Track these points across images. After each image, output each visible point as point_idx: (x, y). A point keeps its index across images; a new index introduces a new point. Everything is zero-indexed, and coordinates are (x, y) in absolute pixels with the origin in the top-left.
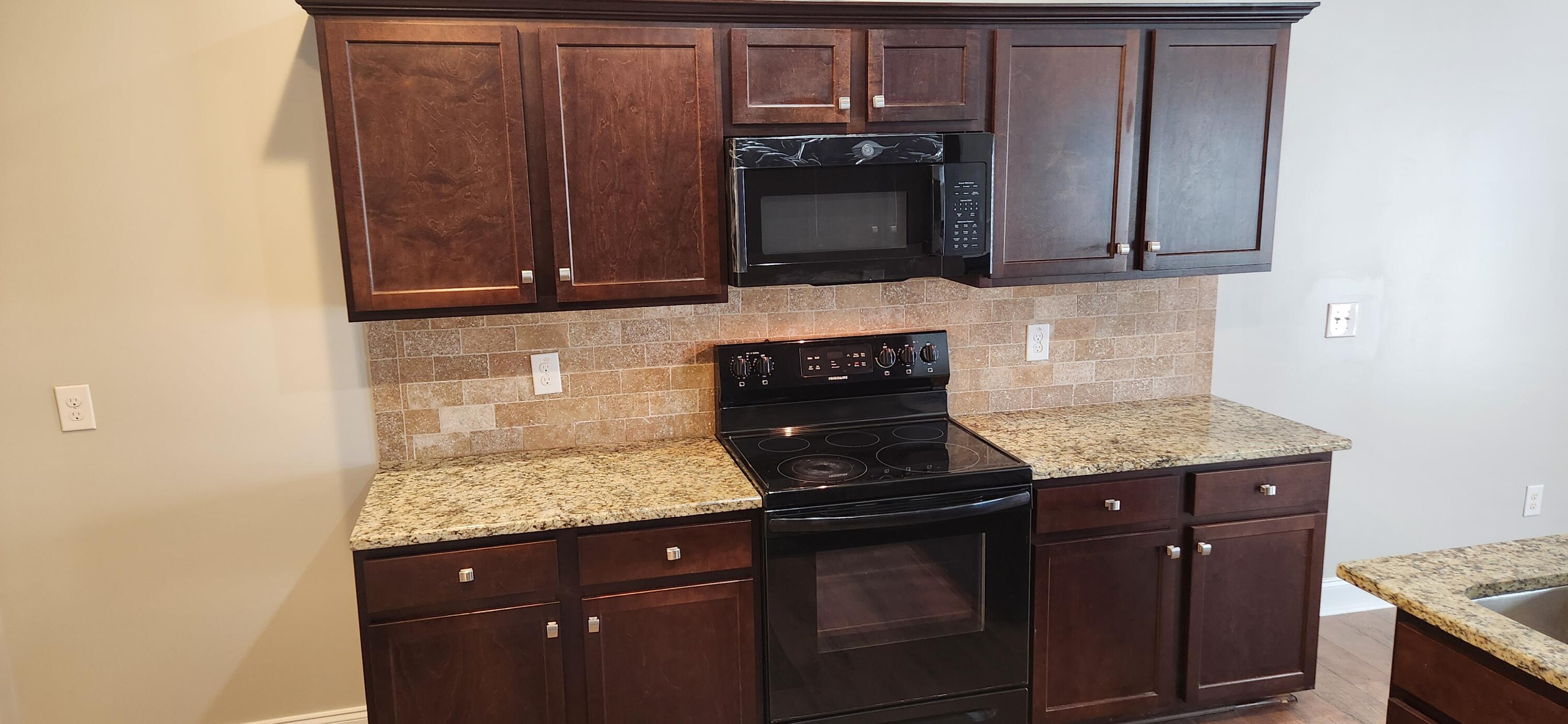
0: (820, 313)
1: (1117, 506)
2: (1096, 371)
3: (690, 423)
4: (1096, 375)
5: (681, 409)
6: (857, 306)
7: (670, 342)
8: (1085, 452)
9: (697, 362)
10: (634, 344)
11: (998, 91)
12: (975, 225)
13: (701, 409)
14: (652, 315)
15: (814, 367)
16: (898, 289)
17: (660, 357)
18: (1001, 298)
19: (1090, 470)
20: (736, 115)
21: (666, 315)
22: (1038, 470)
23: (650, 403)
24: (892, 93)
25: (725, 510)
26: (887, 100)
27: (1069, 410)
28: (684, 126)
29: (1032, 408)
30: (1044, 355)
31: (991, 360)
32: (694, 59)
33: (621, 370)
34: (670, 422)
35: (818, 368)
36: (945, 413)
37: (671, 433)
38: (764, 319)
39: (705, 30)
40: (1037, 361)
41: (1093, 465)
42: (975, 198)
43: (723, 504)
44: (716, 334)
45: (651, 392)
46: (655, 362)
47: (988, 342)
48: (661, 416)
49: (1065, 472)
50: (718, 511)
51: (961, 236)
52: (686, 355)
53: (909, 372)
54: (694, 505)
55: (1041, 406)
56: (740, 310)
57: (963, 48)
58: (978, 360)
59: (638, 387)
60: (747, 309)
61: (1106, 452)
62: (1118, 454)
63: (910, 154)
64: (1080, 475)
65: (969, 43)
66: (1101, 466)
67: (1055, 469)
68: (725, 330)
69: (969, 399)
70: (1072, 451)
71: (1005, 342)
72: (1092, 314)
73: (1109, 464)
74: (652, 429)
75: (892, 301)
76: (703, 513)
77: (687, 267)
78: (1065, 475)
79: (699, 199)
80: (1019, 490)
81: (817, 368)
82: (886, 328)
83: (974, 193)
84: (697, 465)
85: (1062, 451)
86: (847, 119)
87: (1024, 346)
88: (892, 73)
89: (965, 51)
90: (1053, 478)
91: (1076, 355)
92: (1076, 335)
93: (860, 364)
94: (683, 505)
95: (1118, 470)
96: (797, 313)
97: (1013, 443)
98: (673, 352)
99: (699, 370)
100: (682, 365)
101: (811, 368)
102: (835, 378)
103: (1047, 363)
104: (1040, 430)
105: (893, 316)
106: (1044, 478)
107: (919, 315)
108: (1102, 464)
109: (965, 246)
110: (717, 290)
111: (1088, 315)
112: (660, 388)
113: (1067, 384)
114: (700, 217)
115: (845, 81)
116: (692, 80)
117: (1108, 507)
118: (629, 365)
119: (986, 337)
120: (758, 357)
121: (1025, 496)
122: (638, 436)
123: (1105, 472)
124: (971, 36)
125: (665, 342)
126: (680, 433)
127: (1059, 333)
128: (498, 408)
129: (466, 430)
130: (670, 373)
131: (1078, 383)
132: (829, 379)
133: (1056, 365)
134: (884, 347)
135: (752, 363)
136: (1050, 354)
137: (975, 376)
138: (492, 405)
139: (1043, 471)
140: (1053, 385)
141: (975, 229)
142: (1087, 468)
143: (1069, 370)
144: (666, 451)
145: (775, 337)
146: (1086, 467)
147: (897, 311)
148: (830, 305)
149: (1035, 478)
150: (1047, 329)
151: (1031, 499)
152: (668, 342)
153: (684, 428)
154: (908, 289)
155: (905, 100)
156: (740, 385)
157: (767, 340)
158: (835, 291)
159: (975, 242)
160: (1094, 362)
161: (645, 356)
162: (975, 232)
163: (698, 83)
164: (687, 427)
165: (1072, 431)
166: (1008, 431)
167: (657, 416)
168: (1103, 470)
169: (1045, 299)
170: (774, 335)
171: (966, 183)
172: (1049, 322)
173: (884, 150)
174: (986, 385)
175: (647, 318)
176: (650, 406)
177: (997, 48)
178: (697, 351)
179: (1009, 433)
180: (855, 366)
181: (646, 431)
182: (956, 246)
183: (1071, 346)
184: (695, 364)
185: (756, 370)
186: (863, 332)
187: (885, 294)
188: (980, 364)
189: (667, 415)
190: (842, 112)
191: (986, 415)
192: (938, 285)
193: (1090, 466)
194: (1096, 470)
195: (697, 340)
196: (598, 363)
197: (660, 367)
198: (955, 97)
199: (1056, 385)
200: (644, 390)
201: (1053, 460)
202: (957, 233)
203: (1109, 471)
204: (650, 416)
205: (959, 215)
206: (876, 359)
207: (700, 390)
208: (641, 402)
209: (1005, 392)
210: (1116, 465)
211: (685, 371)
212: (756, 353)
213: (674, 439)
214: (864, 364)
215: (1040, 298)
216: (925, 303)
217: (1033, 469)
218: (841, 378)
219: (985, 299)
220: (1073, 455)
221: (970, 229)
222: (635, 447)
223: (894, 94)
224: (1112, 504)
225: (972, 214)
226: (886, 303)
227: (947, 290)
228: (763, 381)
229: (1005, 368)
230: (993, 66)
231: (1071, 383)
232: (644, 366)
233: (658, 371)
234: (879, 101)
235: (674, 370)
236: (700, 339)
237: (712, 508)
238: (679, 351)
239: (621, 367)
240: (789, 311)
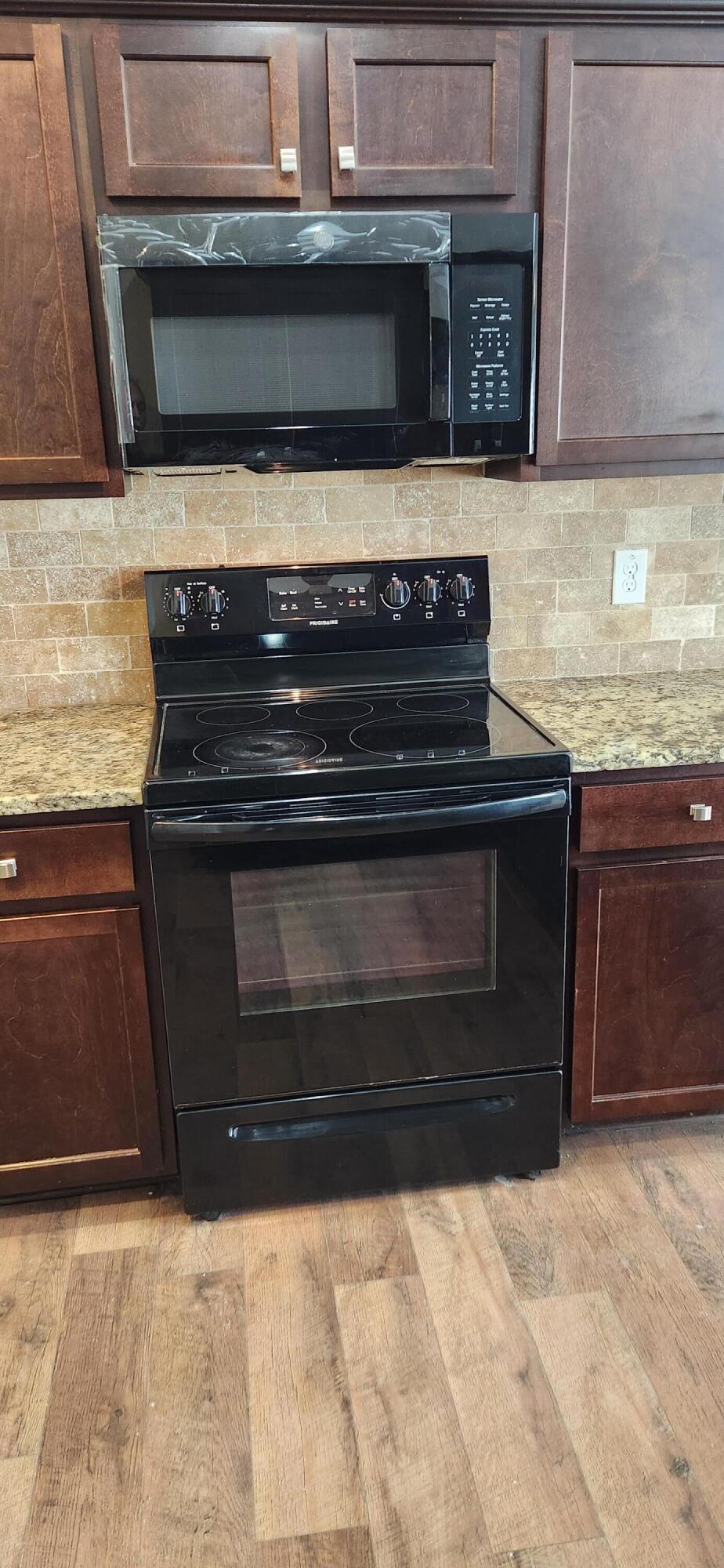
0: (304, 528)
1: (707, 813)
2: (716, 620)
3: (120, 684)
4: (716, 626)
5: (105, 663)
6: (358, 519)
7: (81, 566)
8: (667, 733)
9: (124, 596)
10: (28, 569)
11: (551, 143)
12: (505, 373)
13: (135, 664)
14: (52, 526)
15: (289, 606)
16: (420, 493)
17: (68, 587)
18: (576, 510)
19: (666, 760)
20: (110, 180)
21: (73, 526)
22: (582, 758)
23: (58, 653)
24: (372, 146)
25: (83, 806)
26: (361, 157)
27: (674, 676)
28: (27, 200)
29: (618, 673)
30: (638, 597)
31: (560, 602)
32: (33, 81)
33: (12, 606)
34: (91, 681)
35: (294, 607)
36: (486, 677)
37: (94, 697)
38: (220, 534)
39: (47, 27)
40: (628, 605)
41: (672, 752)
42: (504, 326)
43: (79, 797)
44: (149, 557)
45: (61, 639)
46: (62, 596)
47: (555, 575)
48: (78, 672)
49: (624, 761)
50: (73, 807)
51: (482, 390)
52: (108, 587)
53: (429, 615)
54: (33, 797)
55: (632, 670)
56: (184, 521)
57: (491, 65)
58: (540, 602)
59: (40, 632)
60: (193, 520)
61: (699, 734)
62: (716, 736)
63: (394, 247)
64: (649, 766)
65: (500, 56)
66: (684, 753)
67: (609, 756)
68: (163, 550)
69: (526, 659)
70: (648, 731)
71: (580, 576)
72: (714, 535)
73: (697, 751)
74: (65, 689)
75: (412, 512)
76: (48, 810)
77: (51, 436)
78: (624, 766)
79: (62, 326)
80: (549, 787)
81: (293, 608)
82: (402, 553)
83: (504, 317)
84: (94, 740)
85: (633, 730)
86: (294, 190)
87: (610, 582)
88: (371, 109)
89: (494, 70)
90: (606, 771)
91: (687, 596)
92: (689, 568)
93: (358, 603)
94: (15, 798)
95: (711, 761)
96: (268, 528)
97: (565, 719)
98: (88, 581)
99: (128, 609)
100: (103, 601)
101: (284, 607)
102: (319, 623)
103: (642, 607)
104: (616, 702)
105: (412, 535)
106: (591, 769)
107: (453, 535)
108: (685, 751)
109: (489, 407)
110: (102, 475)
111: (708, 537)
112: (72, 633)
113: (672, 638)
114: (66, 357)
115: (291, 123)
116: (34, 117)
117: (693, 816)
118: (23, 599)
119: (552, 569)
120: (205, 589)
121: (556, 797)
122: (47, 700)
123: (690, 763)
124: (505, 45)
125: (74, 566)
126: (106, 698)
127: (662, 563)
130: (86, 611)
131: (689, 638)
132: (311, 623)
133: (656, 611)
134: (394, 579)
135: (196, 598)
136: (647, 595)
137: (535, 625)
139: (590, 759)
140: (651, 640)
141: (504, 378)
142: (661, 757)
143: (675, 619)
144: (70, 721)
145: (237, 562)
146: (659, 755)
147: (420, 527)
148: (318, 515)
149: (576, 769)
150: (644, 557)
151: (567, 801)
152: (79, 566)
153: (111, 690)
154: (435, 495)
155: (394, 159)
156: (178, 630)
157: (223, 566)
158: (324, 496)
159: (504, 401)
160: (714, 607)
161: (47, 586)
162: (504, 384)
163: (43, 123)
164: (117, 691)
165: (661, 704)
166: (568, 702)
167: (71, 673)
168: (687, 759)
169: (643, 513)
170: (236, 560)
171: (490, 299)
172: (648, 546)
173: (353, 240)
174: (552, 639)
175: (45, 531)
176: (60, 657)
177: (549, 66)
178: (123, 580)
179: (568, 705)
180: (350, 605)
181: (56, 694)
182: (474, 407)
183: (679, 583)
184: (121, 600)
185: (198, 605)
186: (369, 558)
187: (400, 501)
188: (542, 608)
189: (85, 672)
190: (287, 176)
191: (550, 681)
192: (480, 489)
193: (667, 752)
194: (675, 759)
195: (121, 565)
197: (69, 602)
198: (478, 155)
199: (656, 639)
200: (48, 635)
201: (612, 743)
202: (475, 385)
203: (696, 762)
204: (61, 672)
205: (479, 354)
206: (382, 595)
207: (131, 637)
208: (46, 652)
209: (580, 649)
210: (708, 752)
211: (107, 610)
212: (202, 583)
213: (93, 706)
214: (362, 603)
215: (634, 511)
216: (460, 516)
217: (574, 756)
218: (328, 623)
219: (551, 511)
220: (646, 737)
221: (497, 378)
222: (34, 716)
223: (375, 149)
224: (700, 812)
225: (500, 354)
226: (402, 514)
227: (494, 498)
228: (213, 625)
229: (577, 615)
230: (543, 101)
231: (678, 638)
232: (46, 600)
233: (68, 609)
234: (347, 156)
235: (91, 608)
236: (127, 564)
237: (62, 802)
238: (97, 580)
239: (12, 601)
240: (257, 525)
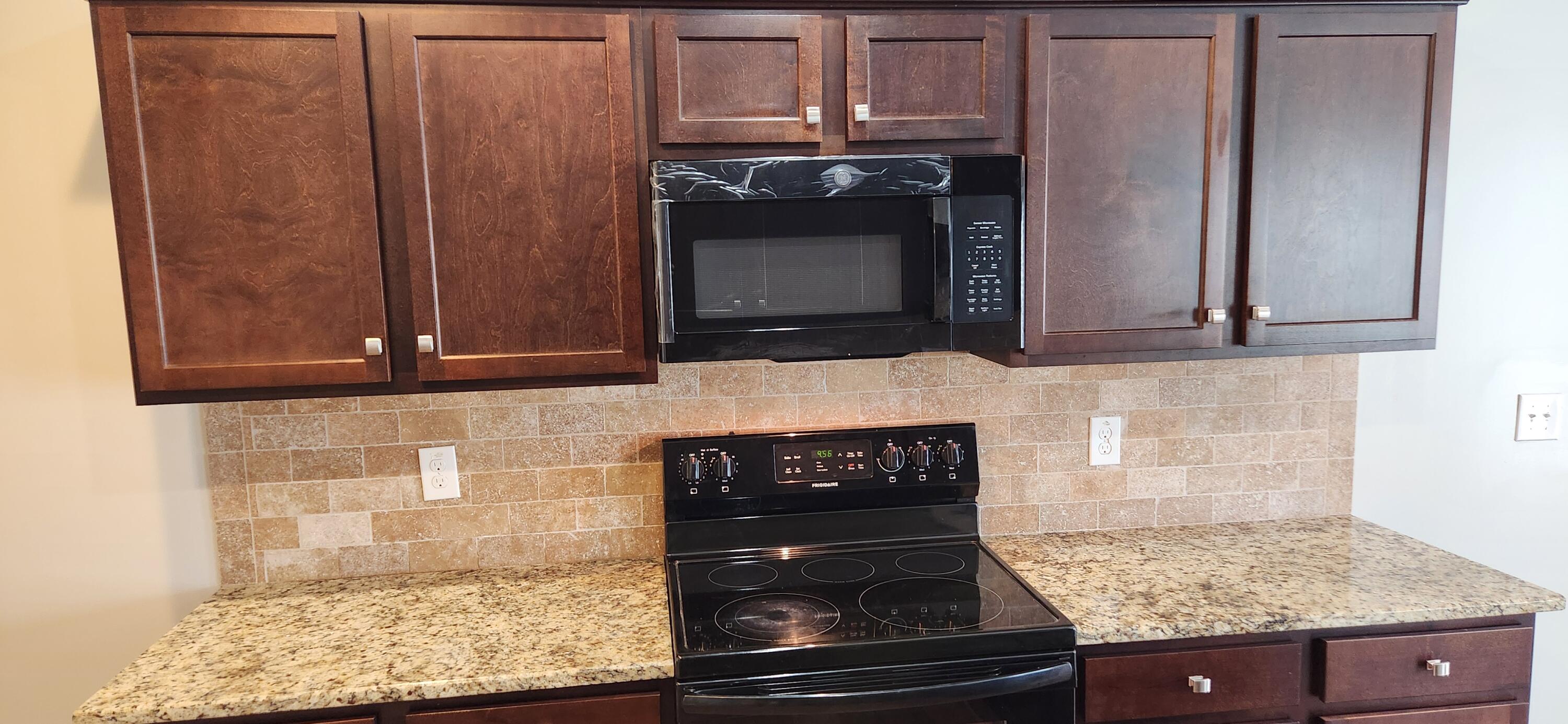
0: (806, 398)
1: (1207, 686)
2: (1187, 480)
3: (632, 540)
4: (1188, 486)
5: (619, 521)
6: (855, 389)
7: (604, 433)
8: (1160, 603)
9: (640, 460)
10: (555, 436)
11: (1033, 99)
12: (998, 281)
13: (647, 521)
14: (580, 399)
15: (793, 470)
16: (911, 367)
17: (590, 452)
18: (1054, 381)
19: (1165, 633)
20: (663, 130)
21: (598, 398)
22: (1085, 631)
23: (577, 512)
24: (881, 102)
25: (619, 679)
26: (874, 111)
27: (1151, 534)
28: (592, 147)
29: (1098, 529)
30: (1114, 458)
31: (1041, 464)
32: (604, 56)
33: (538, 470)
34: (605, 538)
35: (798, 470)
36: (974, 534)
37: (606, 553)
38: (730, 405)
39: (618, 17)
40: (1105, 466)
41: (1169, 626)
42: (997, 244)
43: (616, 671)
44: (665, 424)
45: (579, 499)
46: (584, 460)
47: (1035, 439)
48: (593, 530)
49: (1126, 634)
50: (610, 680)
51: (978, 296)
52: (626, 451)
53: (922, 478)
54: (573, 671)
55: (1111, 526)
56: (698, 393)
57: (982, 40)
58: (1022, 463)
59: (562, 492)
60: (706, 392)
61: (1190, 604)
62: (1208, 608)
63: (903, 183)
64: (1149, 639)
65: (989, 33)
66: (1181, 627)
67: (1111, 630)
68: (678, 418)
69: (1011, 515)
70: (1142, 600)
71: (1059, 439)
72: (1180, 404)
73: (1193, 625)
74: (580, 547)
75: (902, 383)
76: (586, 684)
77: (598, 335)
78: (1125, 639)
79: (614, 244)
80: (1056, 660)
81: (797, 472)
82: (895, 419)
83: (996, 237)
84: (616, 603)
85: (1127, 599)
86: (817, 137)
87: (1087, 445)
88: (881, 73)
89: (984, 44)
90: (1108, 643)
91: (1159, 458)
92: (1160, 432)
93: (856, 467)
94: (557, 671)
95: (1207, 634)
96: (774, 398)
97: (1059, 584)
98: (609, 446)
99: (644, 471)
100: (621, 464)
101: (788, 471)
102: (821, 485)
103: (1118, 468)
104: (1103, 564)
105: (904, 403)
106: (1095, 642)
107: (941, 402)
108: (1182, 625)
109: (985, 309)
110: (640, 366)
111: (1176, 405)
112: (591, 494)
113: (1146, 497)
114: (616, 269)
115: (815, 86)
116: (603, 84)
117: (1192, 687)
118: (549, 463)
119: (1033, 433)
120: (717, 455)
121: (1066, 669)
122: (563, 556)
123: (1187, 636)
124: (993, 25)
125: (597, 433)
126: (617, 554)
127: (1133, 429)
128: (376, 517)
129: (333, 546)
130: (605, 474)
131: (1163, 496)
132: (813, 485)
133: (1130, 472)
134: (889, 444)
135: (708, 463)
136: (1121, 457)
137: (1019, 484)
138: (368, 514)
139: (1093, 632)
140: (1127, 498)
141: (998, 286)
142: (1159, 631)
143: (1149, 479)
144: (588, 580)
145: (745, 428)
146: (1157, 628)
147: (910, 396)
148: (819, 387)
149: (1080, 642)
150: (1117, 423)
151: (1074, 673)
152: (601, 433)
153: (623, 546)
154: (925, 368)
155: (900, 112)
156: (692, 493)
157: (732, 433)
158: (825, 370)
159: (998, 304)
160: (1184, 468)
161: (571, 452)
162: (998, 291)
163: (610, 88)
164: (628, 546)
165: (1148, 567)
166: (1057, 563)
167: (587, 530)
168: (1184, 633)
169: (1114, 384)
170: (744, 425)
171: (984, 223)
172: (1121, 414)
173: (867, 178)
174: (1033, 497)
175: (573, 403)
176: (578, 516)
177: (1029, 40)
178: (640, 445)
179: (1058, 566)
180: (849, 468)
181: (572, 550)
182: (971, 310)
183: (1151, 447)
184: (638, 463)
185: (712, 473)
186: (864, 423)
187: (893, 374)
188: (1025, 469)
189: (601, 529)
190: (811, 127)
191: (1034, 536)
192: (966, 363)
193: (1164, 626)
194: (1173, 632)
195: (640, 432)
196: (507, 460)
197: (591, 465)
198: (971, 107)
199: (1132, 498)
200: (569, 496)
201: (1110, 614)
202: (972, 292)
203: (1193, 635)
204: (578, 530)
205: (975, 267)
206: (878, 459)
207: (644, 497)
208: (565, 511)
209: (1061, 506)
210: (1204, 627)
211: (624, 472)
212: (714, 450)
213: (607, 562)
214: (861, 466)
215: (1106, 382)
216: (948, 386)
217: (1078, 629)
218: (829, 485)
219: (1031, 382)
220: (1141, 607)
221: (991, 286)
222: (552, 573)
223: (885, 104)
224: (1199, 684)
225: (994, 266)
226: (895, 385)
227: (978, 370)
228: (723, 488)
229: (1059, 475)
230: (1025, 66)
231: (1153, 497)
232: (569, 464)
233: (589, 472)
234: (862, 112)
235: (609, 471)
236: (644, 431)
237: (600, 676)
238: (617, 445)
239: (538, 465)
240: (764, 395)
